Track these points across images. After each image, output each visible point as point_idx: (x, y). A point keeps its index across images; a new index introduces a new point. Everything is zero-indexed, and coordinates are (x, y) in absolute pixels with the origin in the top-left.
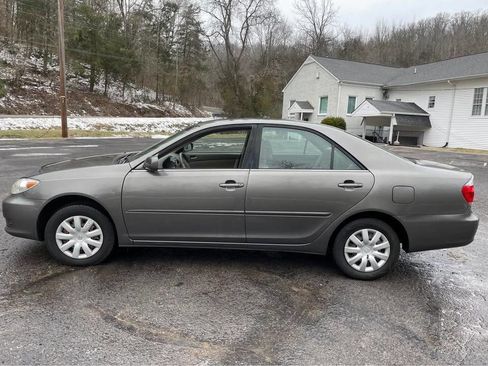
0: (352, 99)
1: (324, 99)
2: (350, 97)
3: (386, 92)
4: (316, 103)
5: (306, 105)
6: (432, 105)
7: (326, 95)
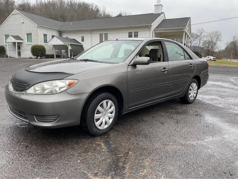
0: (45, 35)
1: (29, 35)
2: (44, 35)
3: (60, 33)
4: (25, 37)
5: (17, 37)
6: (83, 40)
7: (30, 32)
